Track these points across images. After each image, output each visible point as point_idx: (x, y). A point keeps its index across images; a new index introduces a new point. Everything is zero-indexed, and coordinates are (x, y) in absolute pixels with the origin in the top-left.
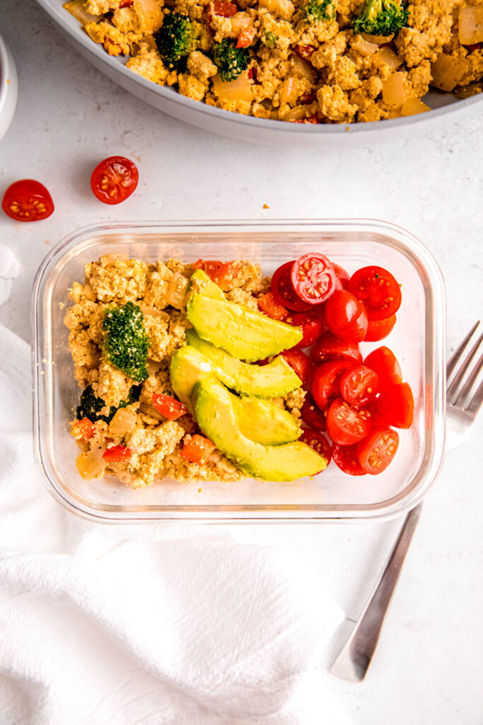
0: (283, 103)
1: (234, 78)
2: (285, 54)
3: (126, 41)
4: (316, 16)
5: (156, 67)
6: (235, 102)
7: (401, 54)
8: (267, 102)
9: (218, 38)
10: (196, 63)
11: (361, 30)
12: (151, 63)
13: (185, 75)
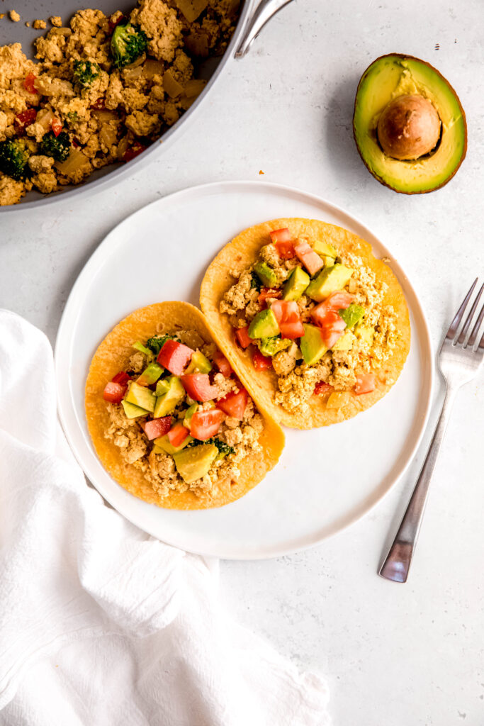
0: (110, 147)
1: (68, 155)
2: (88, 117)
4: (89, 81)
5: (14, 187)
6: (79, 171)
7: (159, 59)
8: (99, 154)
9: (39, 139)
10: (37, 165)
11: (123, 66)
12: (10, 186)
13: (35, 177)
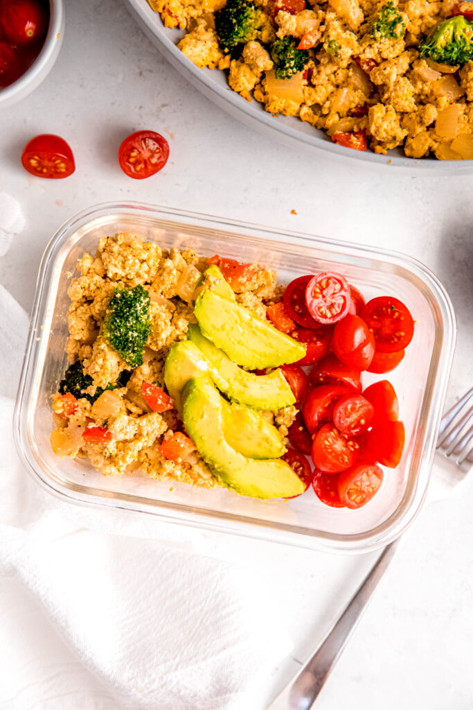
0: (333, 112)
1: (289, 77)
2: (344, 64)
3: (185, 14)
4: (384, 34)
5: (211, 49)
6: (284, 101)
7: (463, 86)
8: (317, 107)
9: (280, 34)
10: (252, 54)
11: (427, 56)
12: (207, 45)
13: (238, 62)
